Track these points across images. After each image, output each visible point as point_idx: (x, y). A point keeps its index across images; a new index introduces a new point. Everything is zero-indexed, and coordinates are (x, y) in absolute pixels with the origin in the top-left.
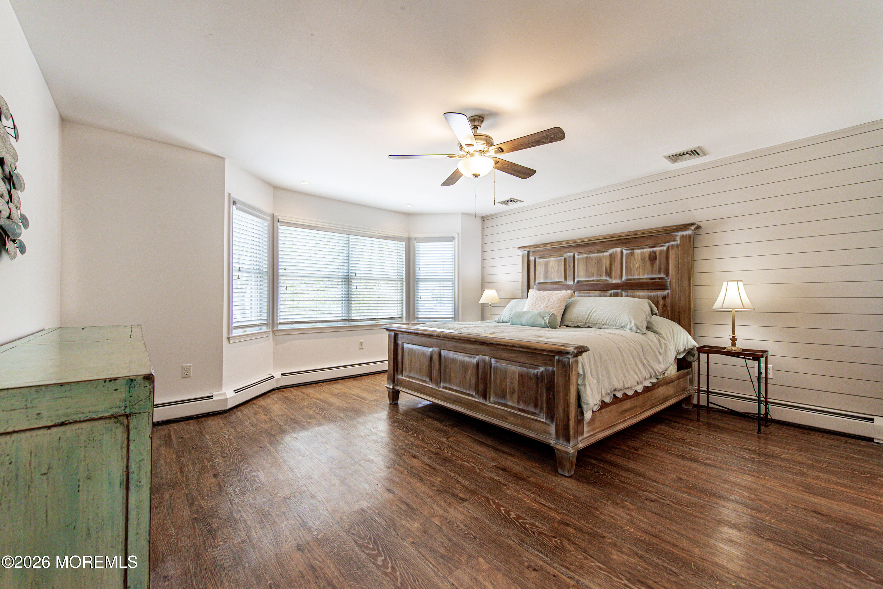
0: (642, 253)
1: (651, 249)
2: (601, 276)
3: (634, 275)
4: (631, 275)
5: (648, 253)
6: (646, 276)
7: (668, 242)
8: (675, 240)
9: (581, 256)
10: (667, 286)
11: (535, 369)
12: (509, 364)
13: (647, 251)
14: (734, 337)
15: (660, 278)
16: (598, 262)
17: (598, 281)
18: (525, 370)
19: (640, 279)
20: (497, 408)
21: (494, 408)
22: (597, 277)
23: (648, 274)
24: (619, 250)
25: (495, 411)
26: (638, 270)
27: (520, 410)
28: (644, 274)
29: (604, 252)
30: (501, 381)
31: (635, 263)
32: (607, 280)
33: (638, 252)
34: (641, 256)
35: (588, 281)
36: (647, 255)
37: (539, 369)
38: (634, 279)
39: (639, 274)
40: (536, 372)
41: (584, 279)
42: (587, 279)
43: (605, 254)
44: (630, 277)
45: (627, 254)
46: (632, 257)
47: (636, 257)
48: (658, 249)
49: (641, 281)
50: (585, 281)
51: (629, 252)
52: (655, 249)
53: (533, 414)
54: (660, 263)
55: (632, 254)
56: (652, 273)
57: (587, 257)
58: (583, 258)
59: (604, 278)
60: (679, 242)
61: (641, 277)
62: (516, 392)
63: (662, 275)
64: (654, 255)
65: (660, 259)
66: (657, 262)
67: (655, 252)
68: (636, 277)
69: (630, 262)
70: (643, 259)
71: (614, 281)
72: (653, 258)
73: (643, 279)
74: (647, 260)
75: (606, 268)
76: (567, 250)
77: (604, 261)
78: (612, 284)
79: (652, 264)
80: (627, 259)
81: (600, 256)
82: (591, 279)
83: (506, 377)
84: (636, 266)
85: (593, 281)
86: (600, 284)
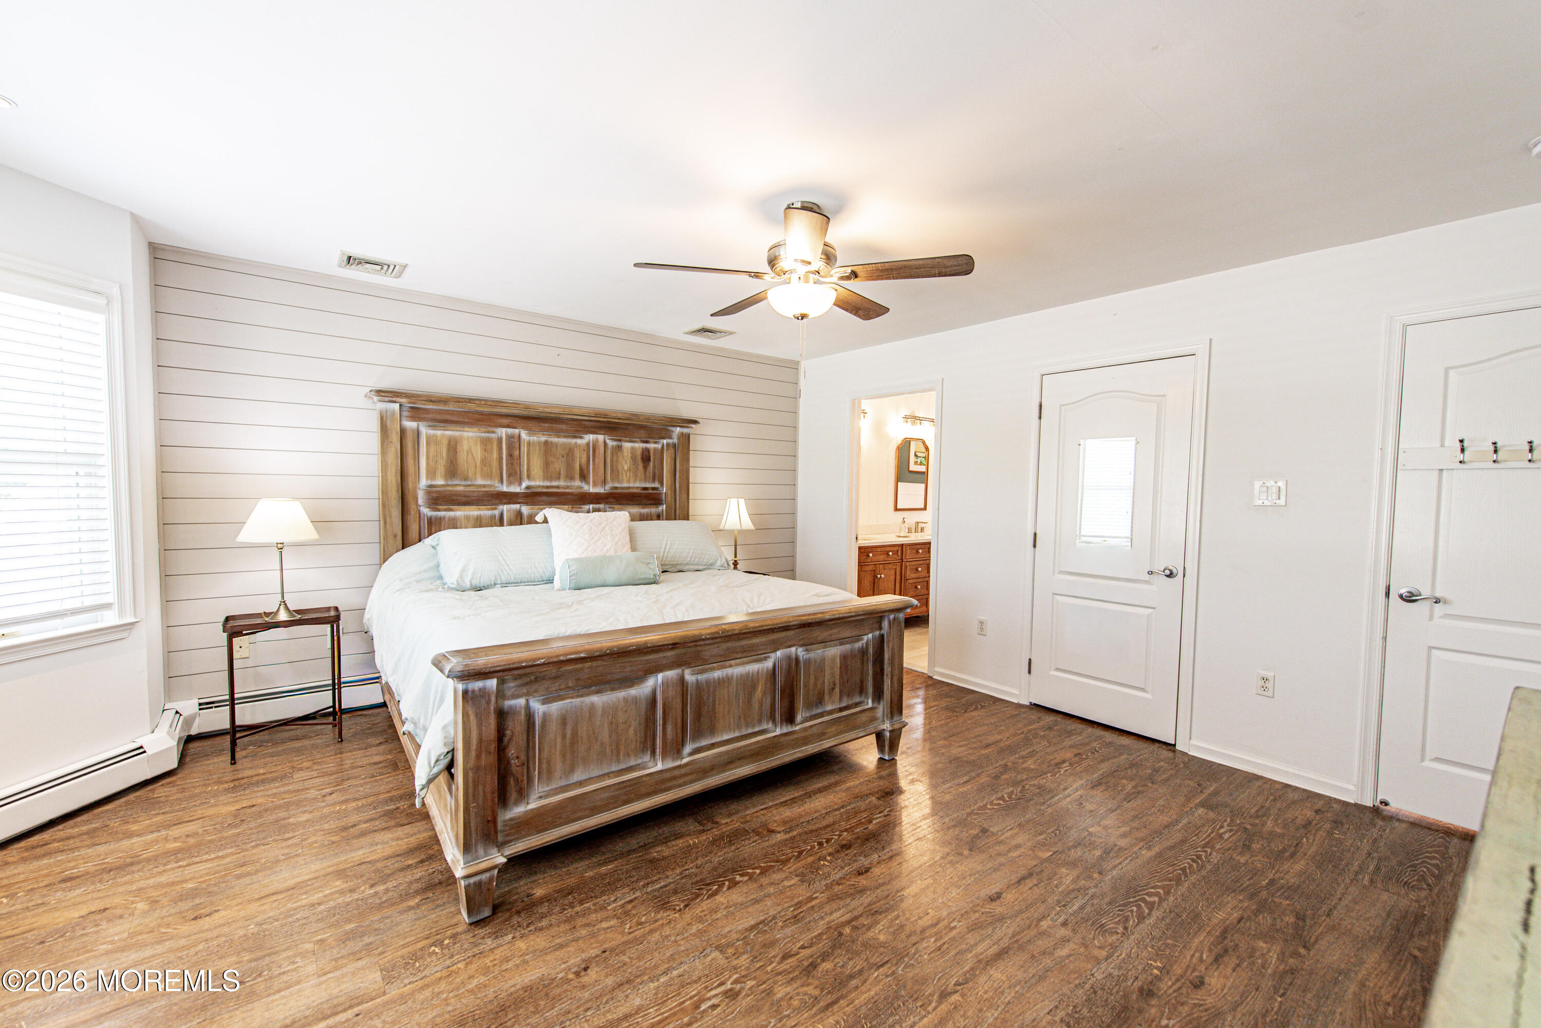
0: (633, 449)
1: (644, 445)
2: (572, 478)
3: (622, 482)
4: (619, 482)
5: (641, 450)
6: (638, 485)
7: (664, 438)
8: (670, 438)
9: (534, 439)
10: (662, 500)
11: (858, 641)
12: (825, 647)
13: (639, 446)
14: (736, 561)
15: (653, 489)
16: (568, 455)
17: (567, 487)
18: (847, 647)
19: (630, 488)
20: (812, 726)
21: (805, 729)
22: (565, 481)
23: (641, 481)
24: (601, 438)
25: (809, 732)
26: (628, 474)
27: (841, 710)
28: (635, 481)
29: (575, 437)
30: (816, 679)
31: (624, 464)
32: (582, 488)
33: (627, 445)
34: (632, 454)
35: (548, 487)
36: (639, 453)
37: (862, 639)
38: (622, 488)
39: (629, 481)
40: (861, 645)
41: (541, 484)
42: (548, 483)
43: (579, 441)
44: (617, 485)
45: (613, 446)
46: (619, 454)
47: (625, 454)
48: (651, 446)
49: (631, 491)
50: (543, 487)
51: (615, 443)
52: (648, 445)
53: (857, 705)
54: (654, 467)
55: (619, 448)
56: (645, 480)
57: (546, 442)
58: (539, 443)
59: (577, 483)
60: (675, 440)
61: (631, 485)
62: (838, 685)
63: (656, 485)
64: (647, 453)
65: (654, 461)
66: (651, 464)
67: (648, 450)
68: (625, 485)
69: (617, 460)
70: (633, 458)
71: (592, 490)
72: (646, 457)
73: (633, 488)
74: (639, 457)
75: (580, 466)
76: (505, 421)
77: (577, 453)
78: (591, 494)
79: (645, 467)
80: (612, 454)
81: (570, 444)
82: (555, 483)
83: (823, 670)
84: (626, 468)
85: (558, 487)
86: (571, 494)
